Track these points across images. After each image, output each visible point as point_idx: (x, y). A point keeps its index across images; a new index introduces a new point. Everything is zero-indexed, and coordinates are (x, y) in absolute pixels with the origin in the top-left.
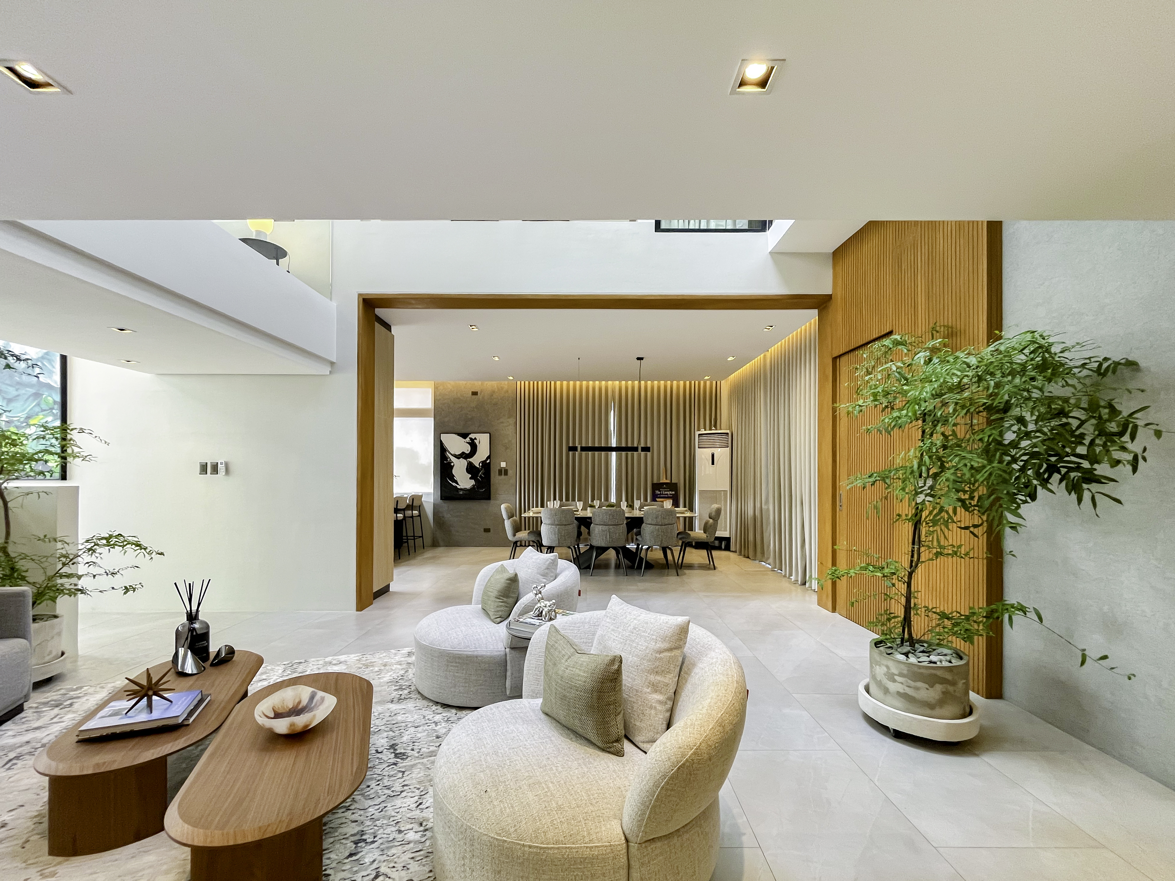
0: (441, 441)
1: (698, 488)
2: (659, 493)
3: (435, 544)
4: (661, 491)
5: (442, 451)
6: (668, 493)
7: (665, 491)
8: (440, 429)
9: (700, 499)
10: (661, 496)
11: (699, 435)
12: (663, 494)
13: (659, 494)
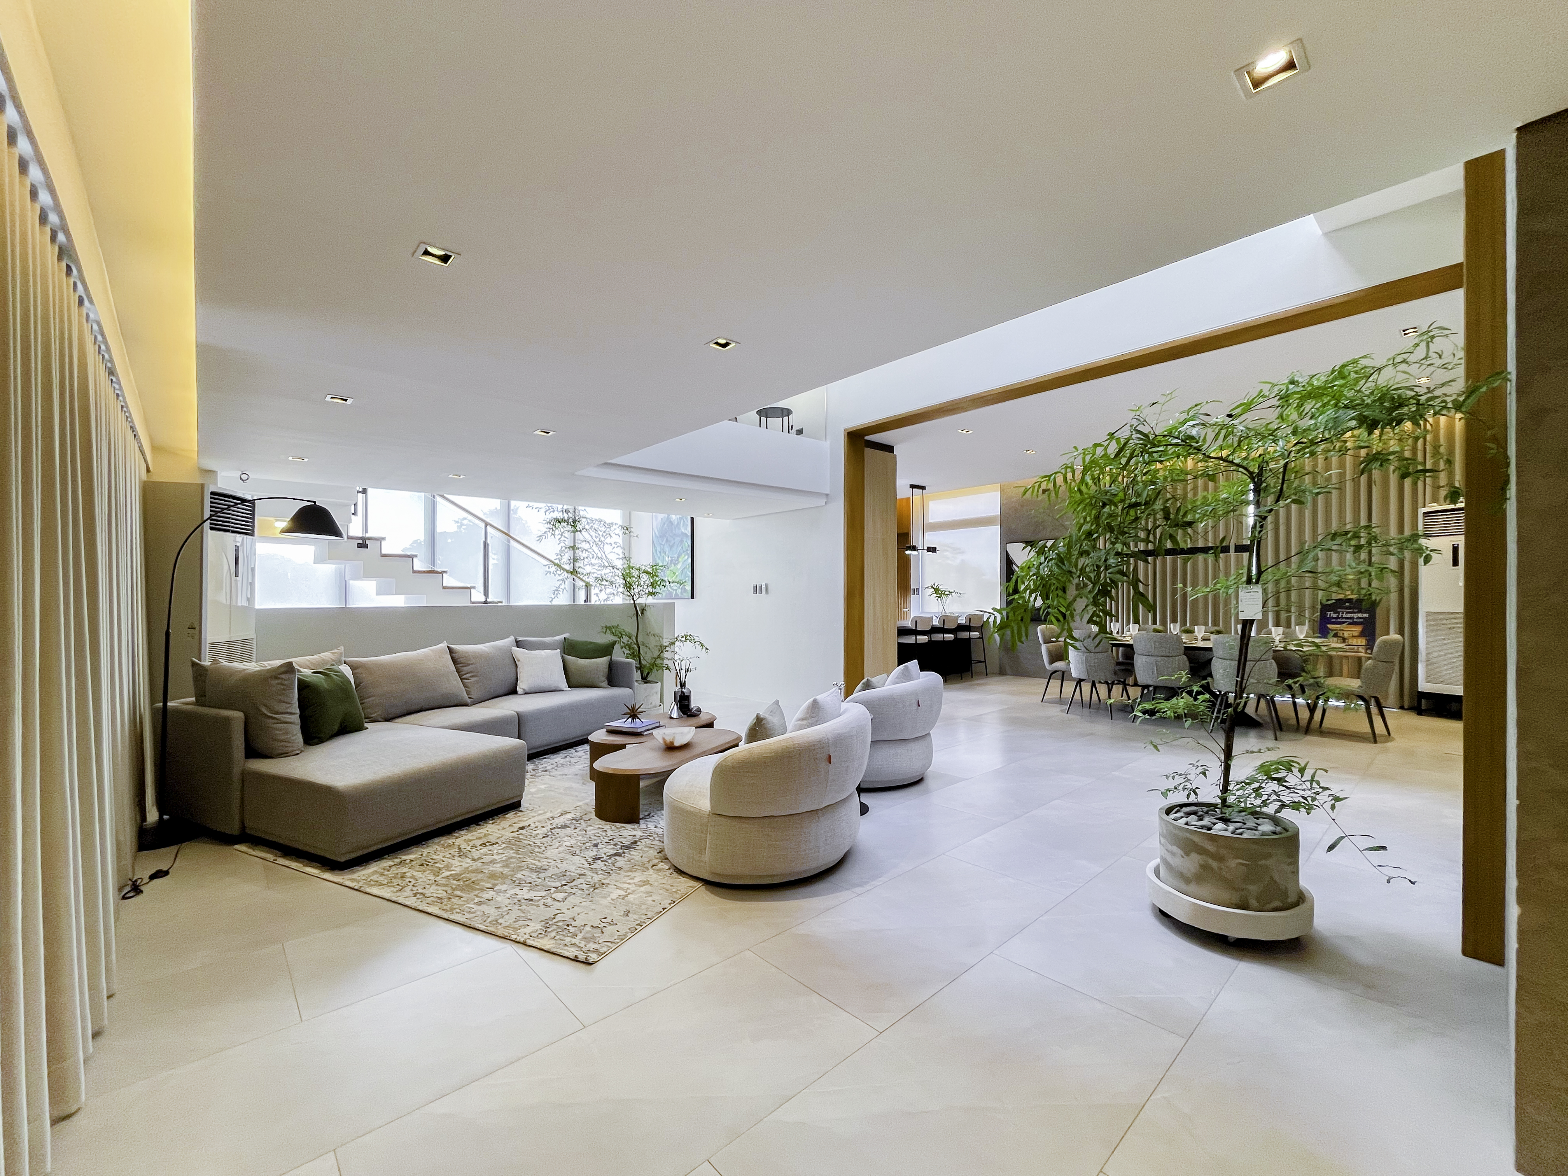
0: (1007, 551)
1: (1423, 608)
2: (1335, 615)
3: (1002, 672)
4: (1339, 613)
5: (1008, 563)
6: (1355, 616)
7: (1348, 613)
8: (1008, 537)
9: (1428, 628)
10: (1339, 620)
11: (1424, 513)
12: (1342, 618)
13: (1334, 618)
